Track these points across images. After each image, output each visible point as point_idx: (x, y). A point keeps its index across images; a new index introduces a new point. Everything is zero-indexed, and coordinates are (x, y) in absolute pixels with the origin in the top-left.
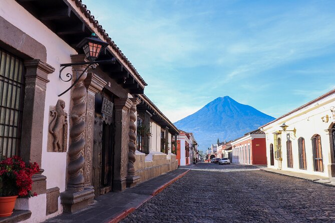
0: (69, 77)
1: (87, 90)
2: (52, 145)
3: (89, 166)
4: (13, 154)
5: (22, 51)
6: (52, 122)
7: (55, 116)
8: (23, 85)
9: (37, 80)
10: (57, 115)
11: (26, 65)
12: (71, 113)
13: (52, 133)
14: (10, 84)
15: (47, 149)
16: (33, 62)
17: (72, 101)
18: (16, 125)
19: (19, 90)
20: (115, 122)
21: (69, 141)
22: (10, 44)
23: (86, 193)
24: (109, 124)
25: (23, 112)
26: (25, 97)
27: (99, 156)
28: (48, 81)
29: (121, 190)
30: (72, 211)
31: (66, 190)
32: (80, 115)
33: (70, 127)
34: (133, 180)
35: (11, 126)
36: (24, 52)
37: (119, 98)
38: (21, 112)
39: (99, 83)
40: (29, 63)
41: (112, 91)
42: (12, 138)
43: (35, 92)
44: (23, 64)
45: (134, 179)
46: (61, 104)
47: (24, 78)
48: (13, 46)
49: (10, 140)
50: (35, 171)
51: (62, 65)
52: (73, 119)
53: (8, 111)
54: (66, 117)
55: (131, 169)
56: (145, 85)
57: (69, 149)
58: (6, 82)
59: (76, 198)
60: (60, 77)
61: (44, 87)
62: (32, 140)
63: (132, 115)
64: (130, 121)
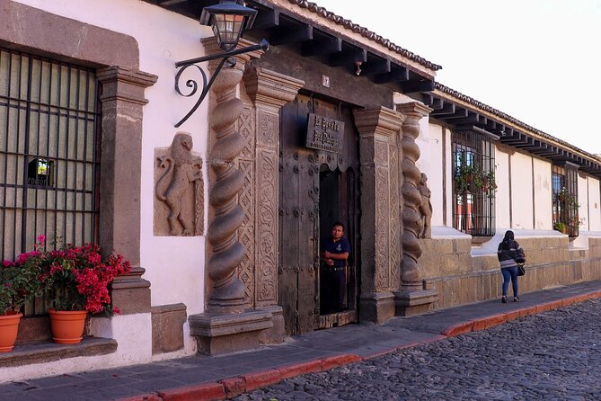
0: (191, 86)
1: (254, 103)
2: (166, 222)
3: (267, 264)
4: (88, 240)
5: (82, 58)
6: (162, 177)
7: (170, 166)
8: (99, 115)
9: (119, 104)
10: (173, 164)
11: (100, 79)
12: (211, 156)
13: (163, 199)
14: (73, 117)
15: (154, 231)
16: (110, 72)
17: (212, 132)
18: (89, 188)
19: (91, 125)
20: (360, 165)
21: (209, 214)
22: (57, 52)
23: (248, 318)
24: (343, 169)
25: (100, 164)
26: (103, 136)
27: (311, 244)
28: (146, 102)
29: (375, 320)
30: (212, 352)
31: (205, 311)
32: (230, 160)
33: (210, 186)
34: (409, 300)
35: (79, 191)
36: (87, 59)
37: (363, 108)
38: (96, 164)
39: (283, 85)
40: (102, 74)
41: (334, 95)
42: (83, 212)
43: (117, 126)
44: (96, 77)
45: (412, 296)
46: (183, 142)
47: (99, 102)
48: (63, 53)
49: (79, 217)
50: (119, 272)
51: (178, 65)
52: (216, 170)
53: (71, 165)
54: (199, 167)
55: (408, 273)
56: (435, 68)
57: (209, 230)
58: (63, 115)
59: (218, 326)
60: (177, 88)
61: (136, 115)
62: (115, 214)
63: (408, 144)
64: (405, 158)
